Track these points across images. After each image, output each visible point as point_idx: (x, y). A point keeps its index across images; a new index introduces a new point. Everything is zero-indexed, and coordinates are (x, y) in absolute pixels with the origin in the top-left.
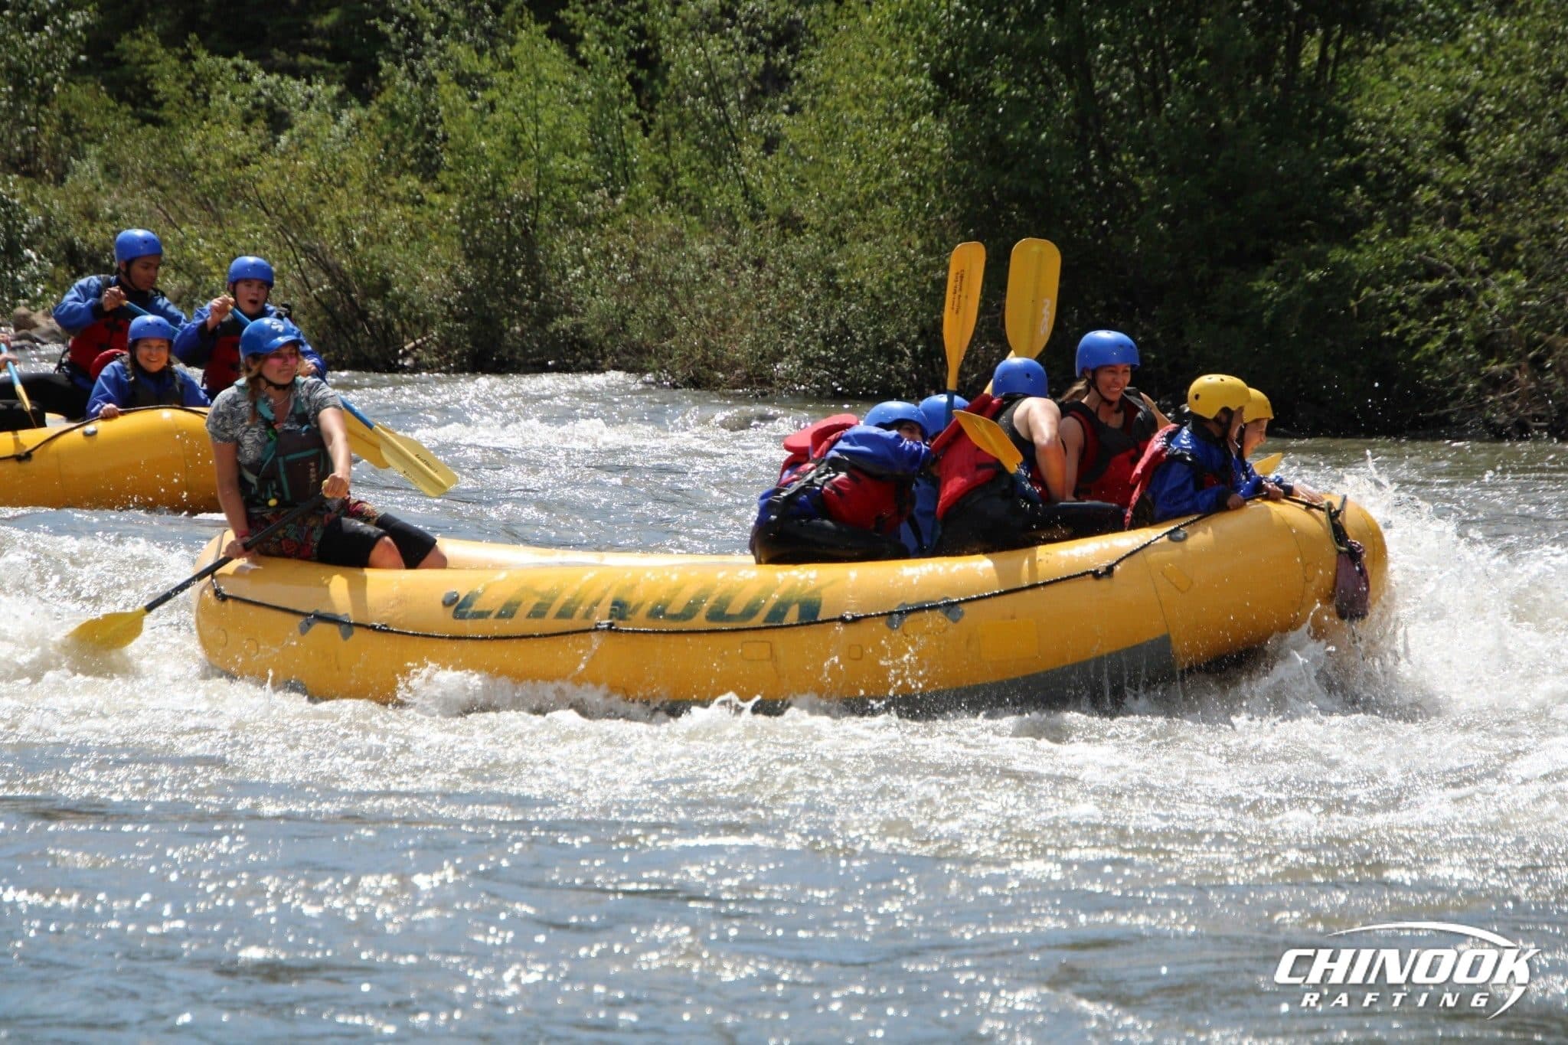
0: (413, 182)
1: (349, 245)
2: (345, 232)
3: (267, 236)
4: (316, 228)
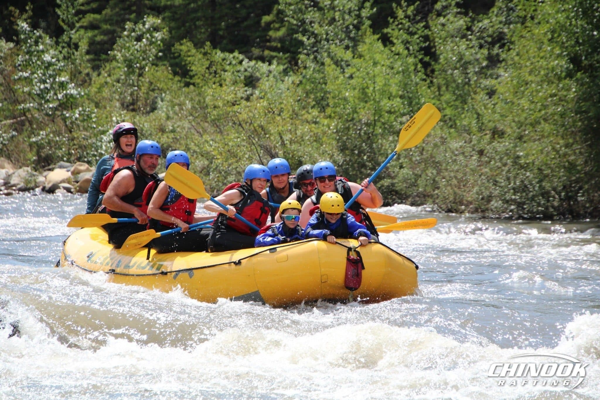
0: (315, 112)
1: (283, 144)
2: (281, 138)
3: (243, 140)
4: (267, 136)
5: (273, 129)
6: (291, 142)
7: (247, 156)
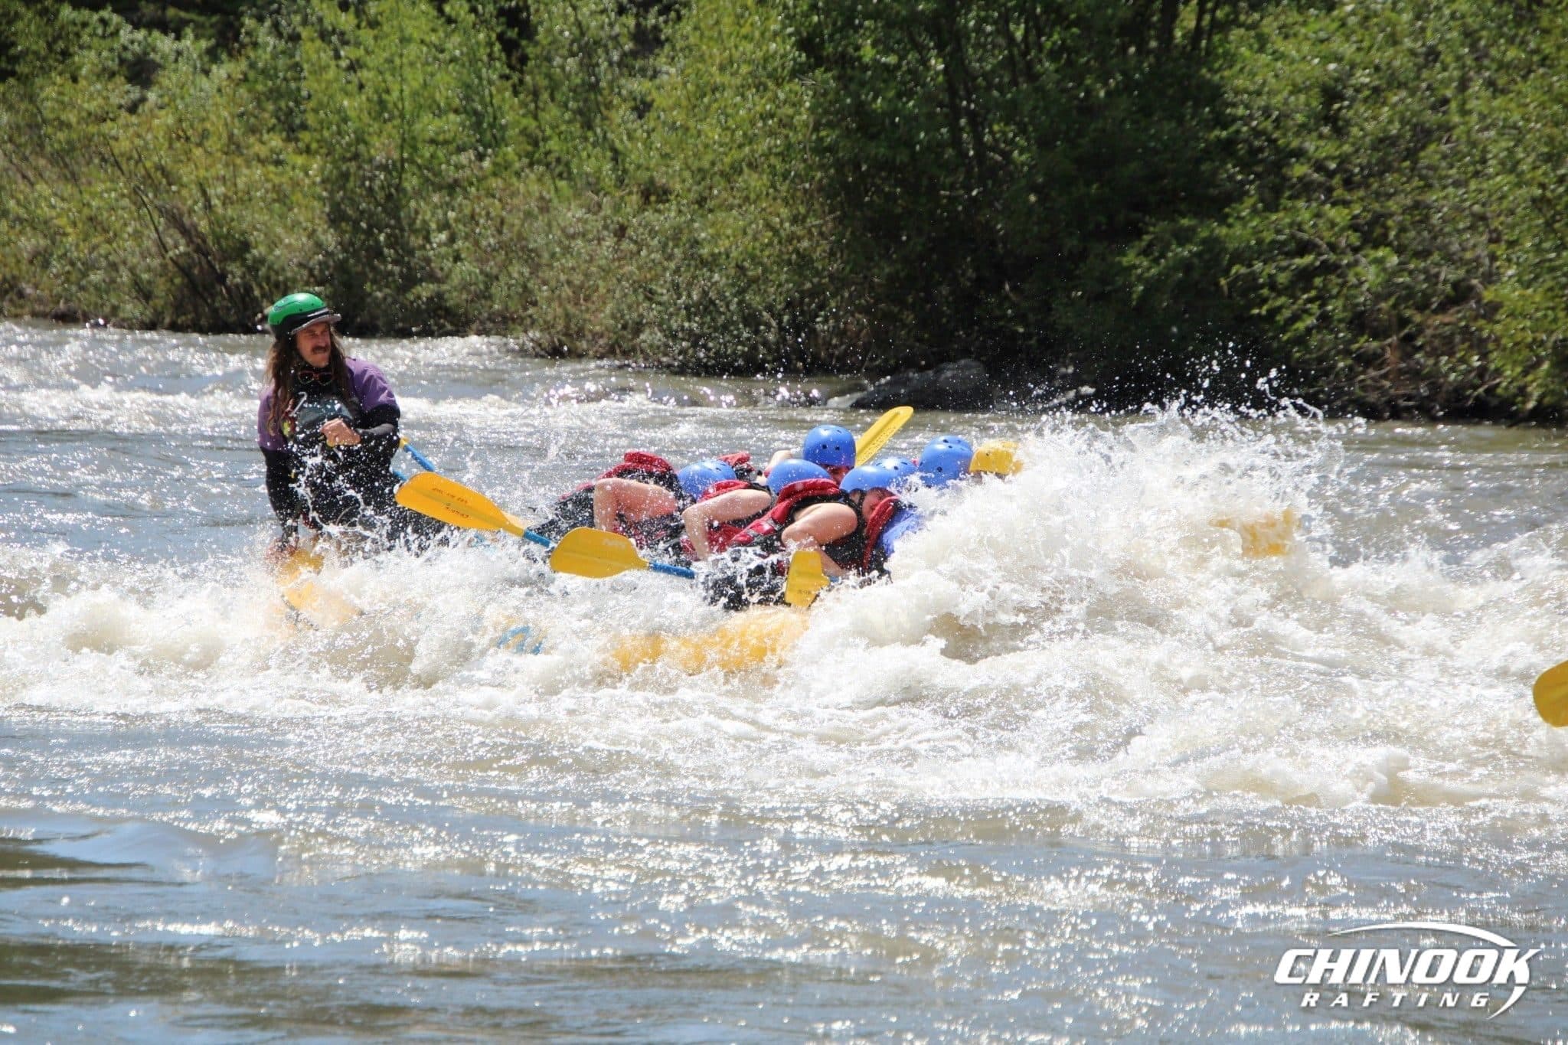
0: (276, 141)
1: (208, 206)
2: (204, 193)
3: (123, 196)
4: (174, 188)
5: (186, 173)
6: (226, 200)
7: (130, 229)
